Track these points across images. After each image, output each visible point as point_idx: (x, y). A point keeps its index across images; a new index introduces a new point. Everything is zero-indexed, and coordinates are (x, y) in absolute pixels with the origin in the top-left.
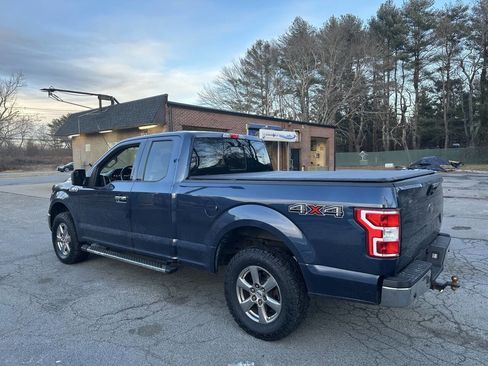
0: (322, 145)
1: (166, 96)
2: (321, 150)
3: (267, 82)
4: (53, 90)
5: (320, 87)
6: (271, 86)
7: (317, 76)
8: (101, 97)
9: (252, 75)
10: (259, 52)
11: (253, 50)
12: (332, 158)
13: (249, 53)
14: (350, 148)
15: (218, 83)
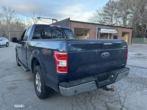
0: (127, 35)
1: (69, 18)
2: (126, 37)
3: (112, 14)
4: (40, 18)
5: (131, 15)
6: (113, 15)
7: (130, 11)
8: (53, 20)
9: (107, 12)
10: (110, 4)
11: (108, 3)
12: (130, 40)
13: (106, 4)
14: (141, 36)
15: (94, 15)
